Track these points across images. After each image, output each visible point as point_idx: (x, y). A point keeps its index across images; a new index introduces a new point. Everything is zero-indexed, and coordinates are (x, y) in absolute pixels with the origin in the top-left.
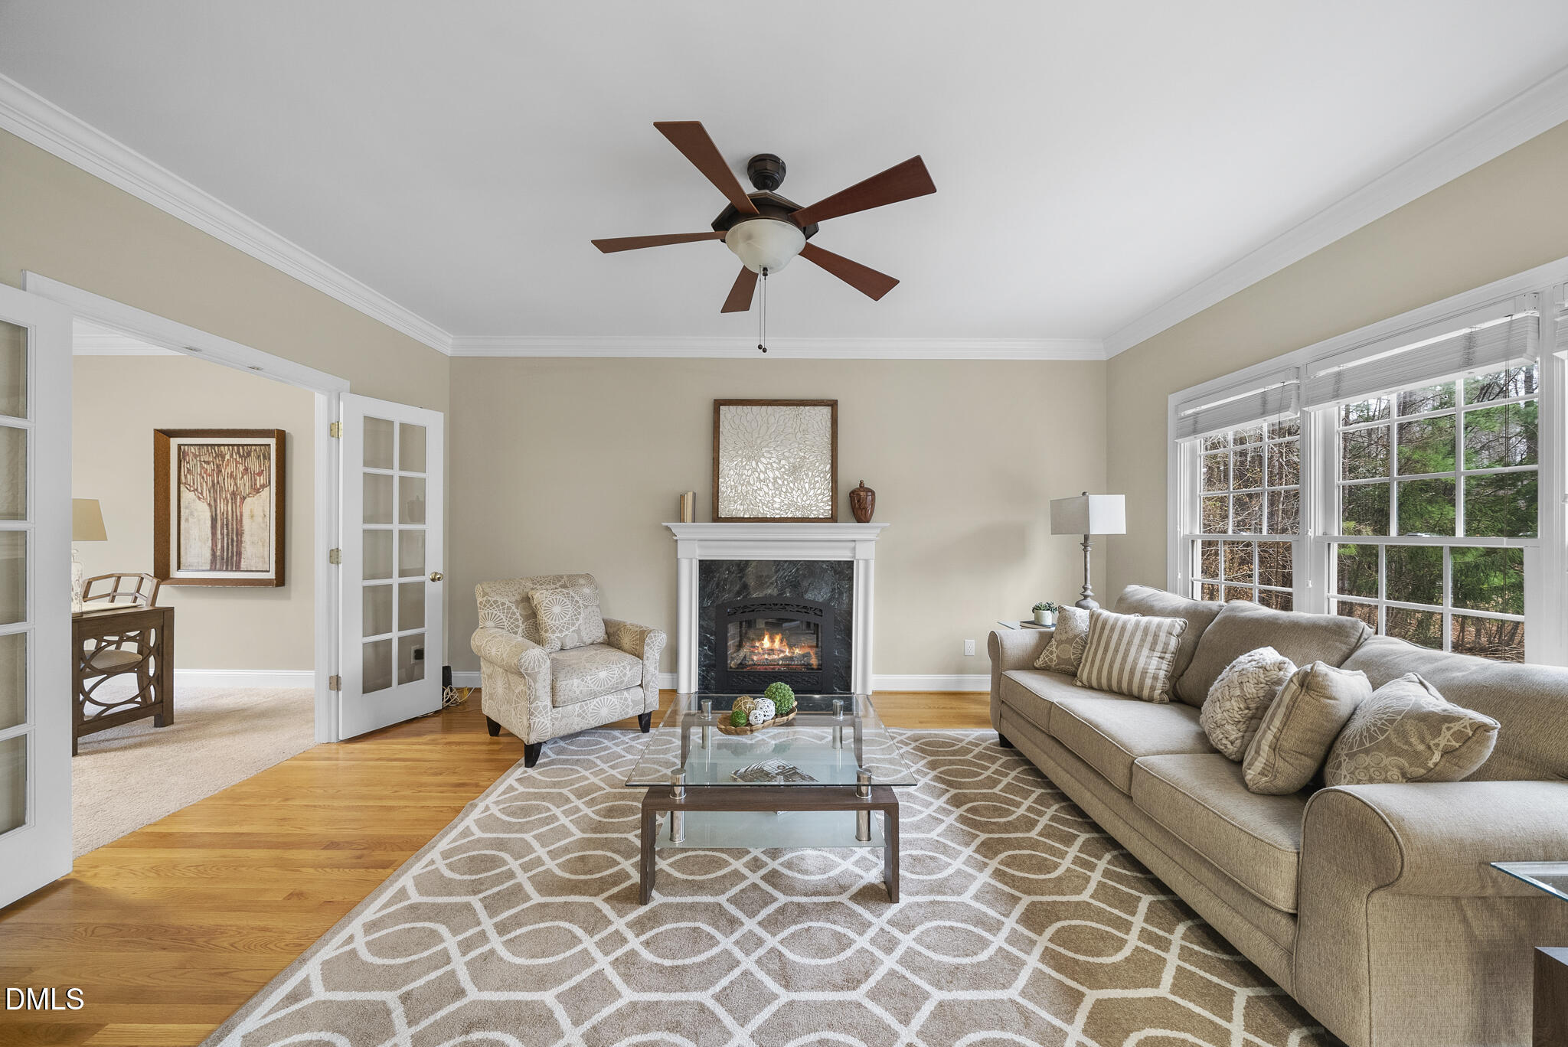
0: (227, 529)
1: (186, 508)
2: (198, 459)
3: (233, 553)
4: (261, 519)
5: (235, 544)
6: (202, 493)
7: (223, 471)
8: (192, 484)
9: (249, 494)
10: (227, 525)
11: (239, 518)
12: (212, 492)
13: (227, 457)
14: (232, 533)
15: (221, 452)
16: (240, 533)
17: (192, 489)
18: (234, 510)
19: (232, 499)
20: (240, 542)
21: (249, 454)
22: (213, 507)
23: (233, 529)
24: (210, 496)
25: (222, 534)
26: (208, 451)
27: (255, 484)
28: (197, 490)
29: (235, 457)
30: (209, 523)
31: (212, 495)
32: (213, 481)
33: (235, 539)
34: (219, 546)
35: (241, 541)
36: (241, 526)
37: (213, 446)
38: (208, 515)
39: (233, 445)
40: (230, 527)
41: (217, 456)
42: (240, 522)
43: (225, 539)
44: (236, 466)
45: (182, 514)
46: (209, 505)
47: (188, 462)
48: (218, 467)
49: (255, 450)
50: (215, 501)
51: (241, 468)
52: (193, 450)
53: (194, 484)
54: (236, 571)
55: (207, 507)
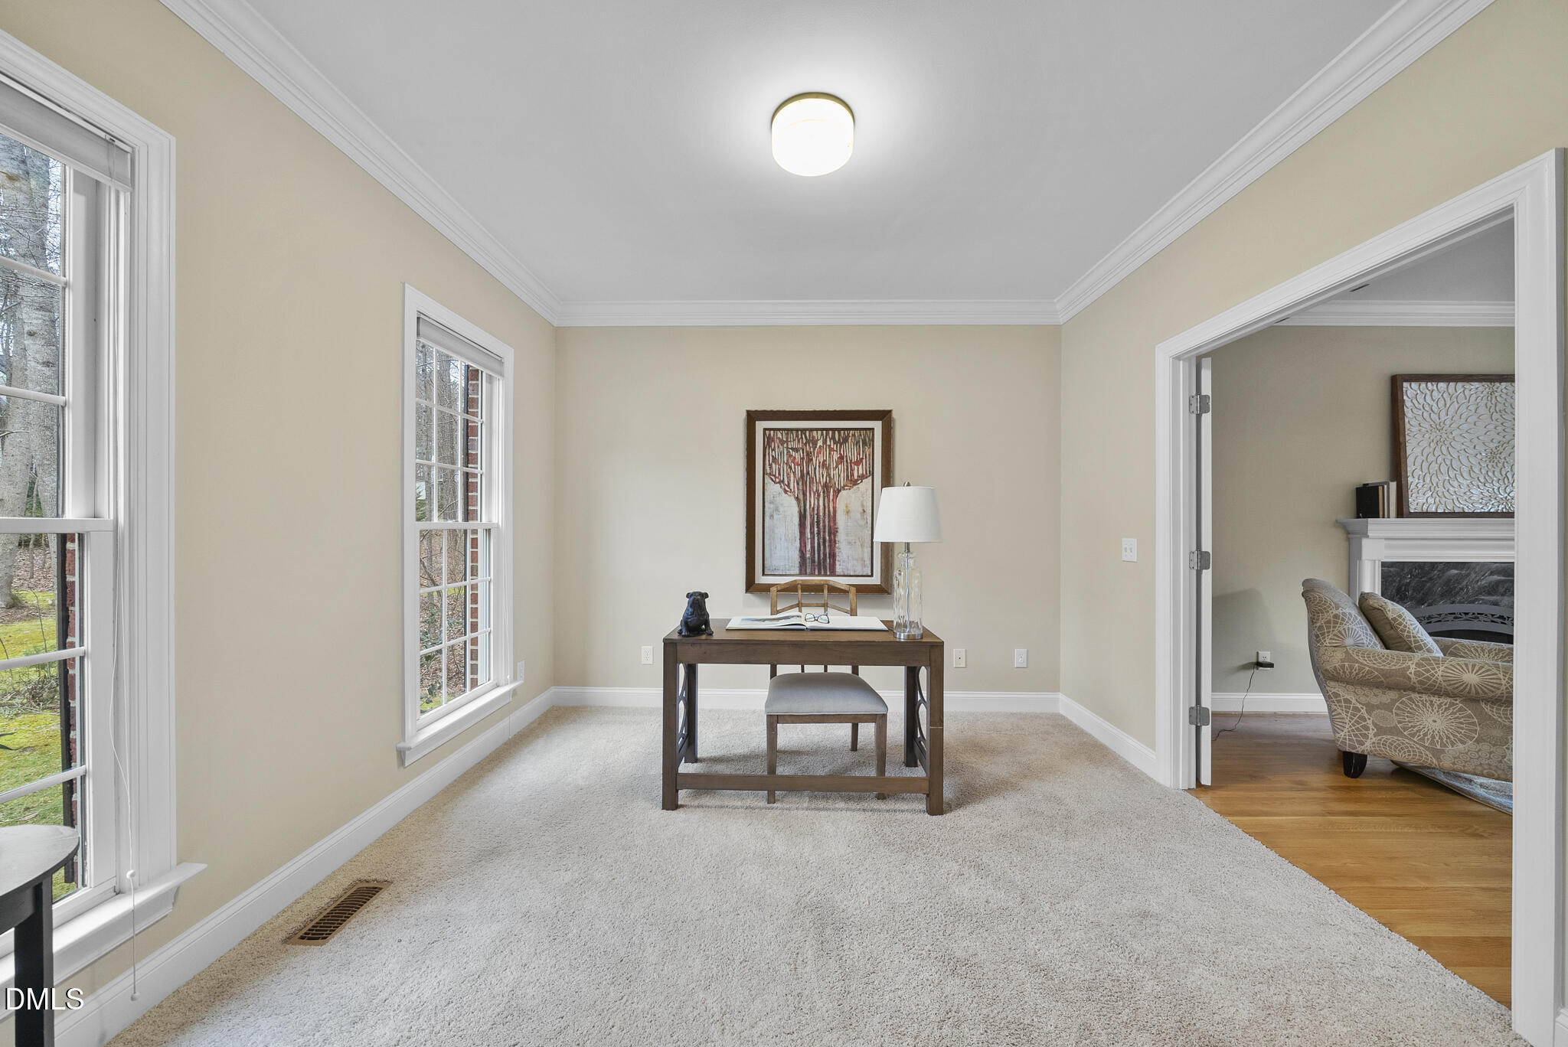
0: (818, 527)
1: (771, 502)
2: (785, 445)
3: (825, 555)
4: (858, 516)
5: (827, 544)
6: (788, 486)
7: (814, 459)
8: (777, 475)
9: (844, 486)
10: (818, 522)
11: (832, 514)
12: (800, 483)
13: (820, 443)
14: (824, 532)
15: (813, 437)
16: (833, 532)
17: (777, 480)
18: (826, 505)
19: (824, 492)
20: (833, 543)
21: (846, 440)
22: (801, 501)
23: (824, 526)
24: (798, 489)
25: (812, 533)
26: (797, 436)
27: (852, 475)
28: (783, 481)
29: (828, 443)
30: (796, 520)
31: (801, 488)
32: (802, 471)
33: (827, 538)
34: (809, 547)
35: (835, 541)
36: (835, 524)
37: (803, 431)
38: (796, 510)
39: (827, 430)
40: (821, 524)
41: (808, 442)
42: (833, 518)
43: (816, 538)
44: (830, 454)
45: (766, 509)
46: (797, 499)
47: (774, 450)
48: (808, 455)
49: (854, 435)
50: (804, 495)
51: (836, 456)
52: (779, 435)
53: (779, 474)
54: (830, 575)
55: (794, 502)
